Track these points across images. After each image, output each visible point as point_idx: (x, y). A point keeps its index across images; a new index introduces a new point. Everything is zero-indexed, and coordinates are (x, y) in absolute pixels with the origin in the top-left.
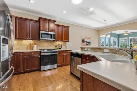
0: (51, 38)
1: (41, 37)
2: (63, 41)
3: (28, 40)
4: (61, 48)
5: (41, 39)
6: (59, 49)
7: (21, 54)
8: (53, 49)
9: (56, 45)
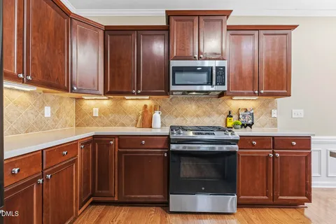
0: (210, 83)
1: (174, 84)
2: (260, 94)
3: (133, 94)
4: (250, 125)
5: (173, 88)
6: (244, 126)
7: (112, 142)
8: (219, 129)
9: (228, 109)
